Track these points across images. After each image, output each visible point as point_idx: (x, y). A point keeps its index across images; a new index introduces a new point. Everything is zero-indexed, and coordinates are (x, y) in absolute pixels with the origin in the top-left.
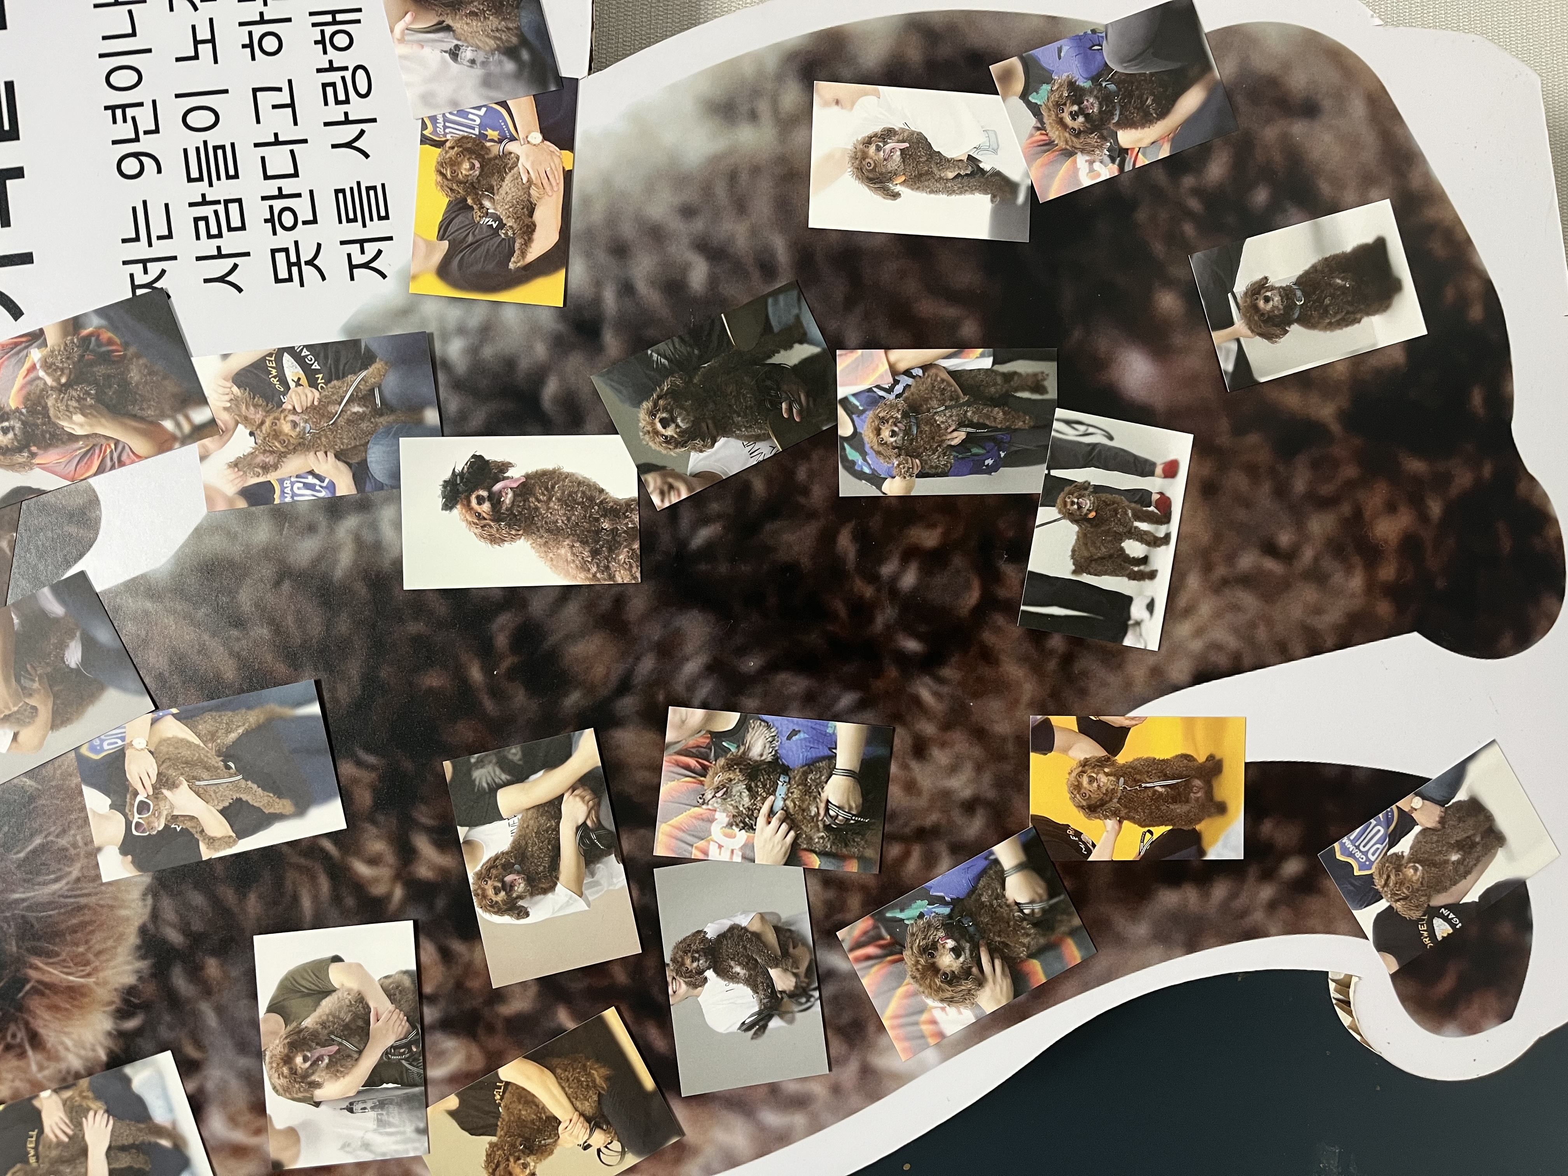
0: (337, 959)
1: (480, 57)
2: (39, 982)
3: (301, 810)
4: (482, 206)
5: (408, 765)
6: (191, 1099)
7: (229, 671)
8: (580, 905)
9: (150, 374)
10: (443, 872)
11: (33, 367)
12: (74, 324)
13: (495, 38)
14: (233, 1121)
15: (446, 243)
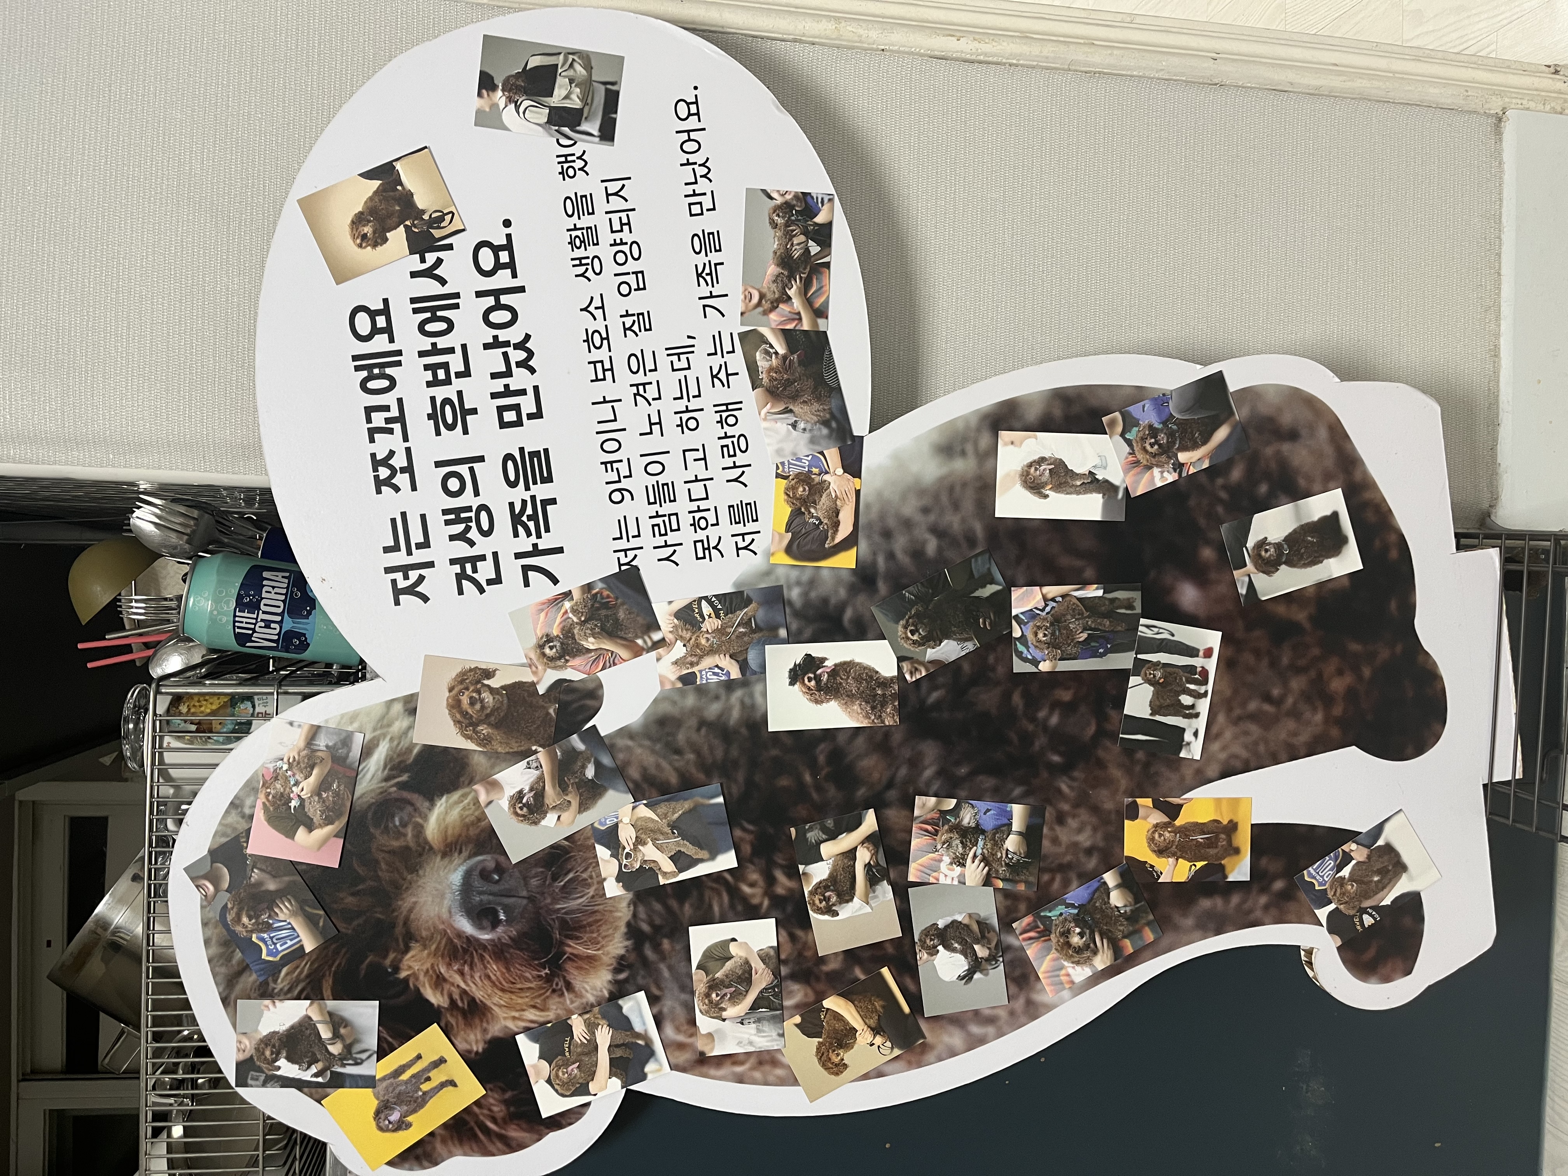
0: (734, 940)
1: (809, 427)
2: (571, 954)
3: (713, 857)
4: (810, 512)
5: (771, 831)
6: (655, 1017)
7: (674, 779)
8: (868, 909)
9: (630, 613)
10: (790, 890)
11: (566, 612)
12: (588, 587)
13: (817, 415)
14: (678, 1029)
15: (790, 534)
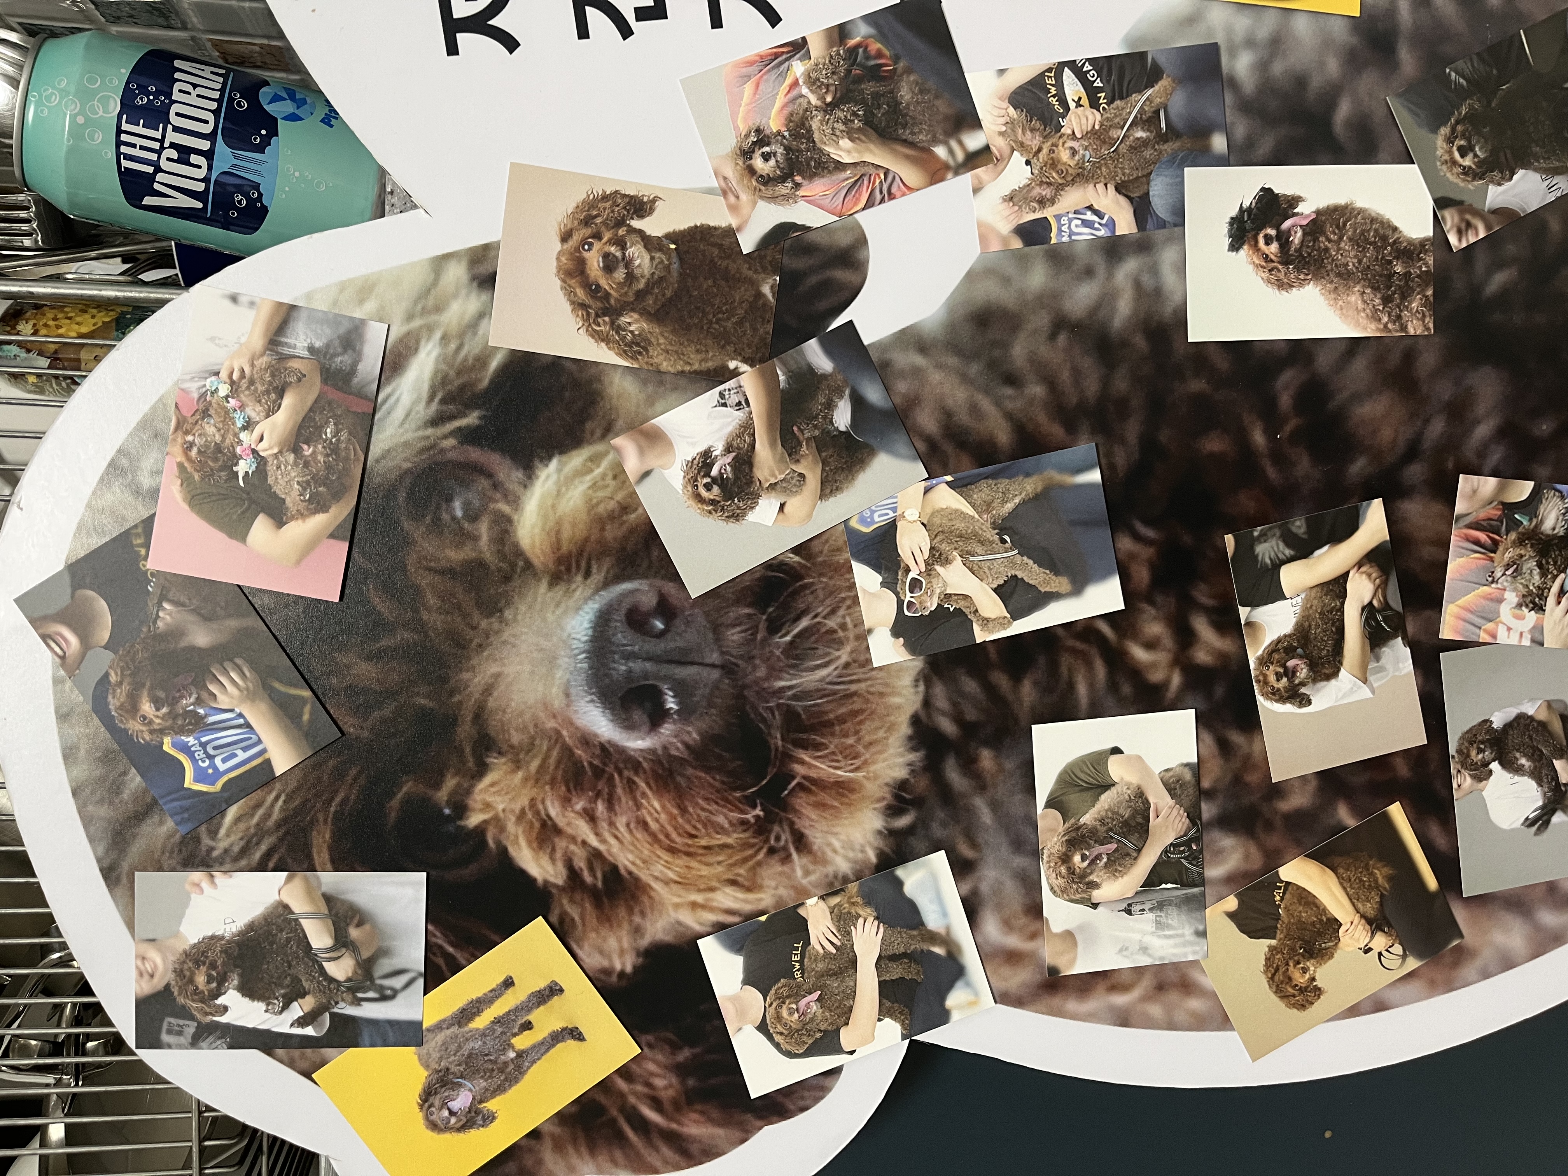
0: (1116, 751)
2: (804, 777)
3: (1077, 589)
5: (1187, 539)
6: (965, 901)
7: (1003, 436)
8: (1365, 693)
9: (921, 91)
10: (1223, 656)
11: (796, 83)
12: (840, 32)
14: (1008, 925)
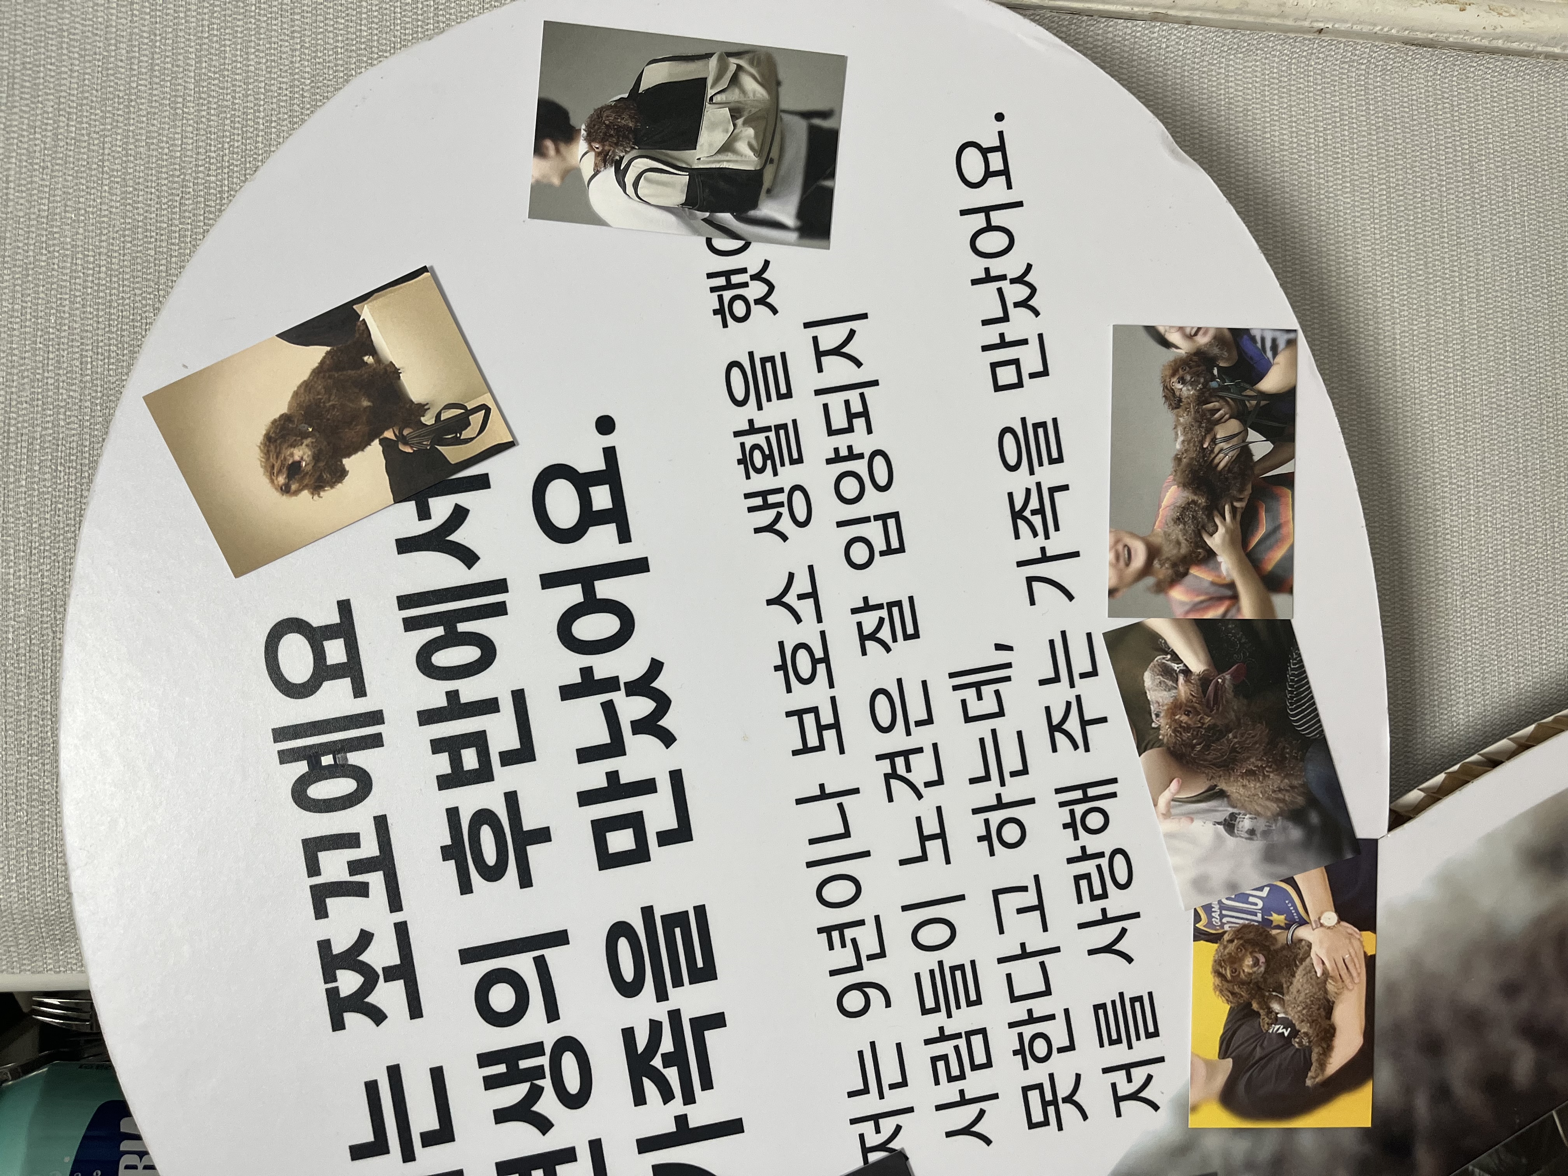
1: (1261, 824)
13: (1277, 800)
15: (1230, 1060)
